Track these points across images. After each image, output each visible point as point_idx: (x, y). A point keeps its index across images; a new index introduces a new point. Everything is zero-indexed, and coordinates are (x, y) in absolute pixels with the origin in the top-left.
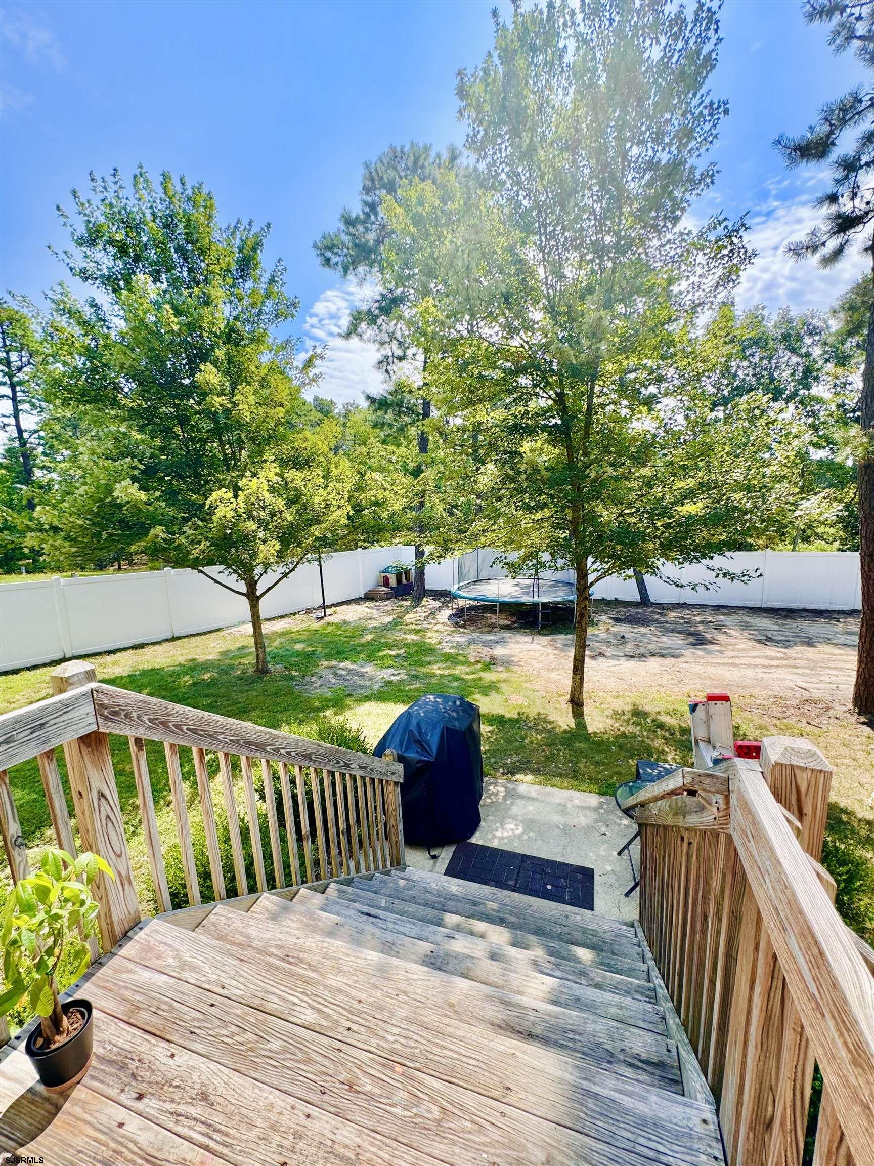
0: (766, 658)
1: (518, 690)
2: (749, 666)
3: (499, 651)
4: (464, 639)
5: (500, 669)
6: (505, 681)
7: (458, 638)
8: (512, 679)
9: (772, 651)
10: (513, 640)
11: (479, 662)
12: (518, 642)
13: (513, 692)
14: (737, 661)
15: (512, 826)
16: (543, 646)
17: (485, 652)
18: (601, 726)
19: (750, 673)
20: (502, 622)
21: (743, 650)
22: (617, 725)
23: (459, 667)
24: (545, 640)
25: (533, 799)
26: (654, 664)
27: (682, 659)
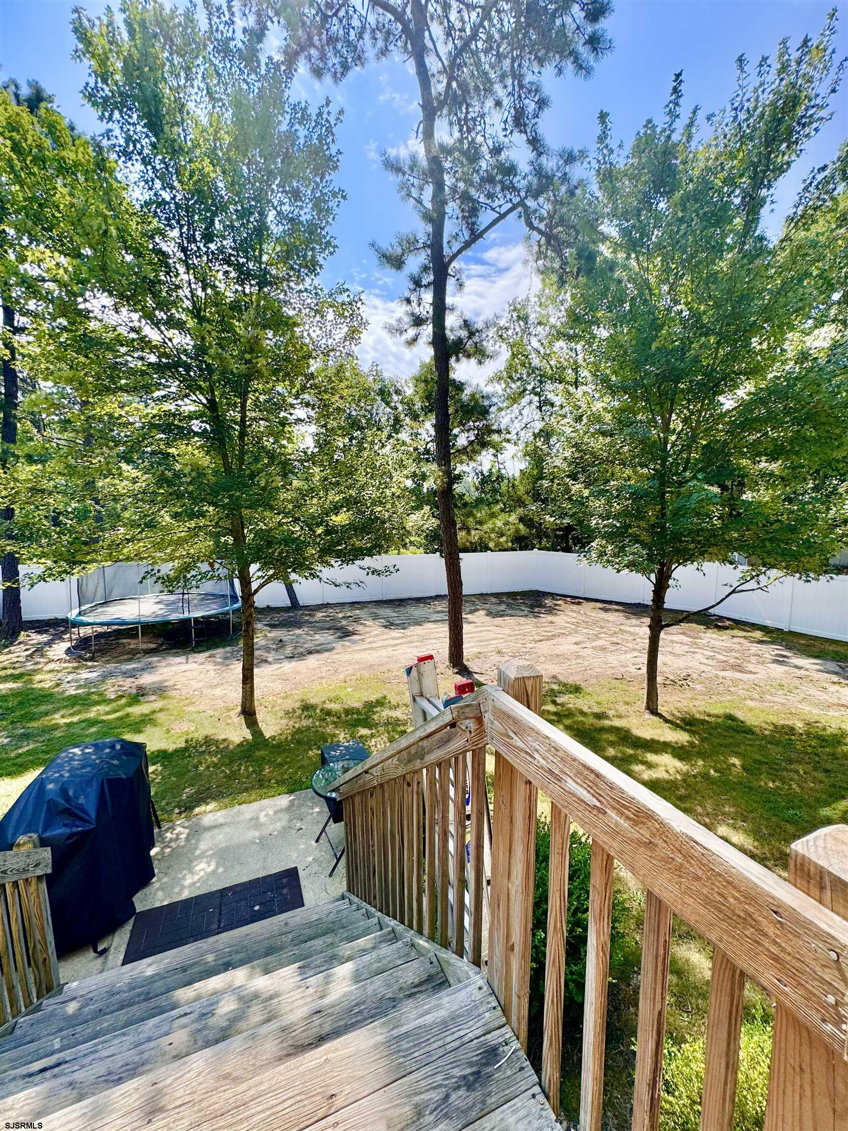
0: (393, 638)
1: (180, 717)
2: (382, 647)
3: (147, 679)
4: (95, 674)
5: (153, 698)
6: (161, 710)
7: (85, 675)
8: (170, 706)
9: (395, 633)
10: (163, 664)
11: (122, 696)
12: (170, 665)
13: (175, 720)
14: (374, 645)
15: (203, 865)
16: (201, 664)
17: (128, 684)
18: (277, 728)
19: (383, 653)
20: (145, 646)
21: (376, 635)
22: (291, 723)
23: (95, 709)
24: (201, 657)
25: (221, 825)
26: (312, 661)
27: (335, 652)
